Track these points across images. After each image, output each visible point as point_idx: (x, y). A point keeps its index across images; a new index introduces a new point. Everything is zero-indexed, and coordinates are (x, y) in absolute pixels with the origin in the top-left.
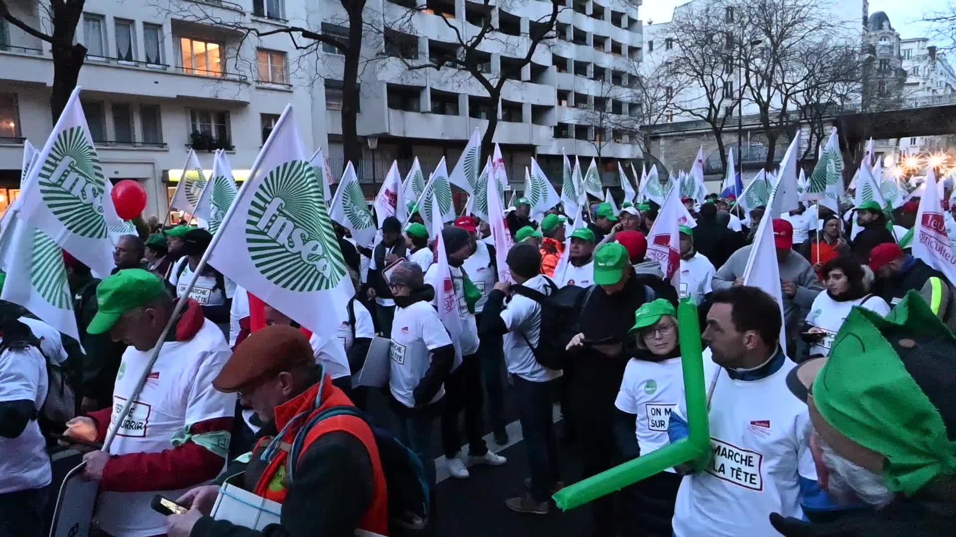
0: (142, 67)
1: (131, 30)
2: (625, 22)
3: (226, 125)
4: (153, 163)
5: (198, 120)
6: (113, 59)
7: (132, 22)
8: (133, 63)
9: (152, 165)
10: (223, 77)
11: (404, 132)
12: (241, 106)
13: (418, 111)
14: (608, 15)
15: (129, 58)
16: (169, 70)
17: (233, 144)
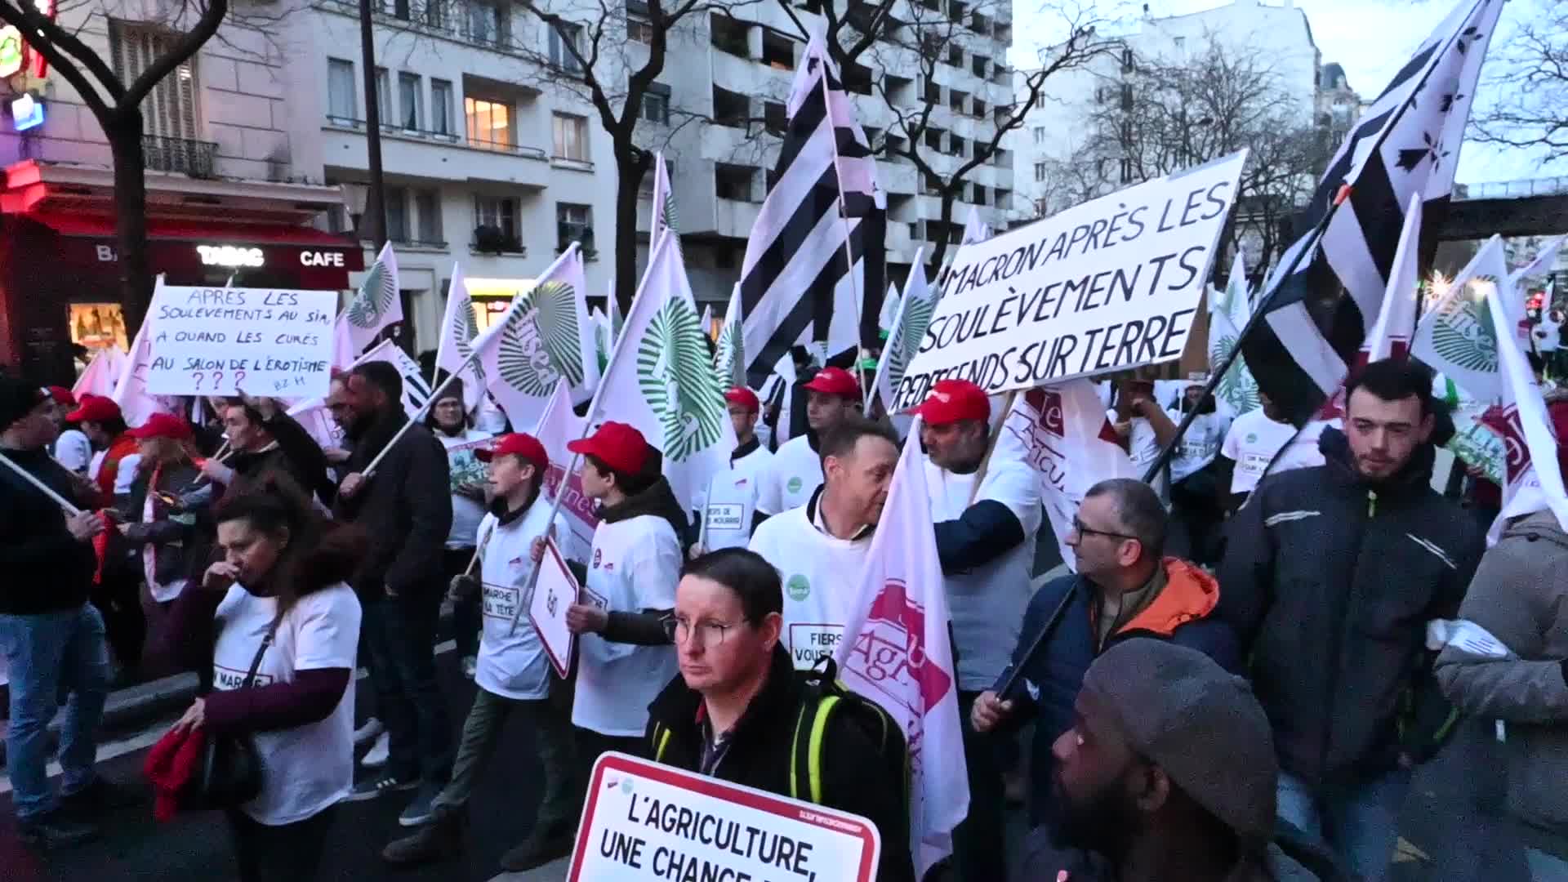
0: (429, 139)
1: (415, 88)
2: (989, 68)
3: (514, 217)
4: (432, 270)
5: (481, 211)
6: (397, 128)
7: (417, 77)
8: (416, 134)
9: (429, 274)
10: (512, 149)
11: (733, 230)
12: (534, 191)
13: (748, 200)
14: (968, 60)
15: (411, 126)
16: (460, 143)
17: (524, 245)
